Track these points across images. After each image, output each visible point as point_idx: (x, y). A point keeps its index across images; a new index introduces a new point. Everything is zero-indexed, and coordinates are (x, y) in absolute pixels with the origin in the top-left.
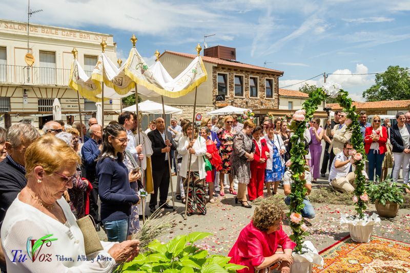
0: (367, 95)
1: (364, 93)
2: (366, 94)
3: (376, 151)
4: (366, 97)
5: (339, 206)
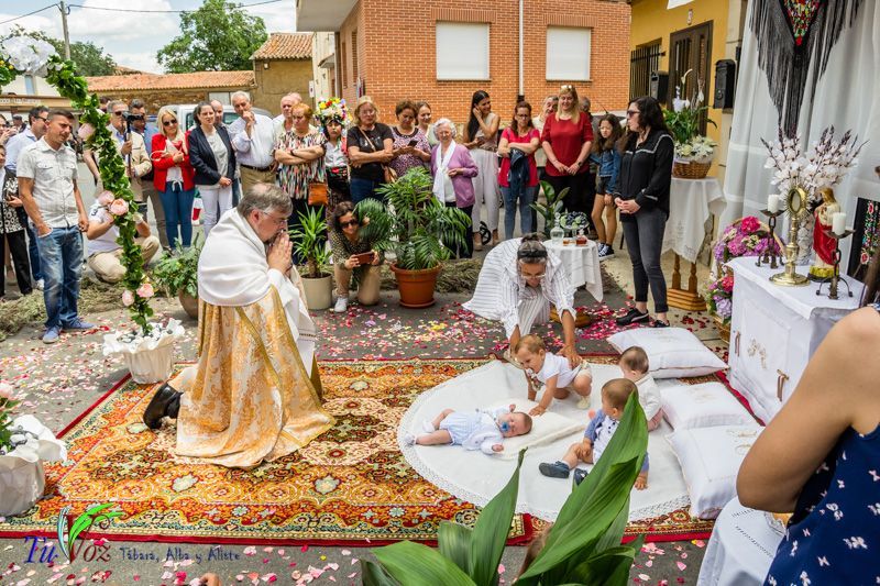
0: (167, 59)
1: (159, 55)
2: (164, 56)
3: (177, 184)
4: (164, 62)
5: (107, 314)
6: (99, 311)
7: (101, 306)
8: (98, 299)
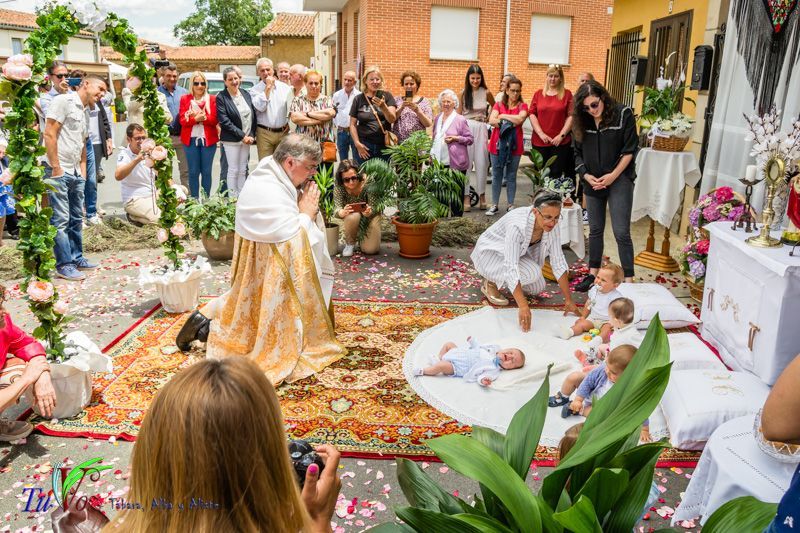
0: (183, 33)
1: (176, 29)
2: (180, 30)
3: (200, 140)
4: (180, 35)
5: (137, 252)
6: (129, 249)
7: (131, 245)
8: (129, 238)
